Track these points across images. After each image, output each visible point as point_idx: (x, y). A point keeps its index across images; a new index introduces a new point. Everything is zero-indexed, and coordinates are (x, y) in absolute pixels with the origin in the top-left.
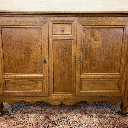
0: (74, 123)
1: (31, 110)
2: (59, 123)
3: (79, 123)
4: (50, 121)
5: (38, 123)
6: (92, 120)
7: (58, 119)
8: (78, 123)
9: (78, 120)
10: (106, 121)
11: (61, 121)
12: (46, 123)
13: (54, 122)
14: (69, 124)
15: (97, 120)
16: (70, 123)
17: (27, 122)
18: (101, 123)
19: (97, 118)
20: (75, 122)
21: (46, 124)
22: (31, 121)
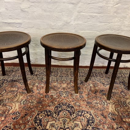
0: (80, 114)
1: (17, 89)
2: (58, 114)
3: (89, 116)
4: (44, 111)
5: (25, 115)
6: (107, 110)
7: (56, 107)
8: (87, 114)
9: (86, 109)
10: (127, 111)
11: (60, 111)
12: (38, 114)
13: (50, 111)
14: (72, 116)
15: (114, 109)
16: (75, 115)
17: (9, 111)
18: (120, 114)
19: (113, 106)
20: (82, 112)
21: (37, 117)
22: (15, 109)
